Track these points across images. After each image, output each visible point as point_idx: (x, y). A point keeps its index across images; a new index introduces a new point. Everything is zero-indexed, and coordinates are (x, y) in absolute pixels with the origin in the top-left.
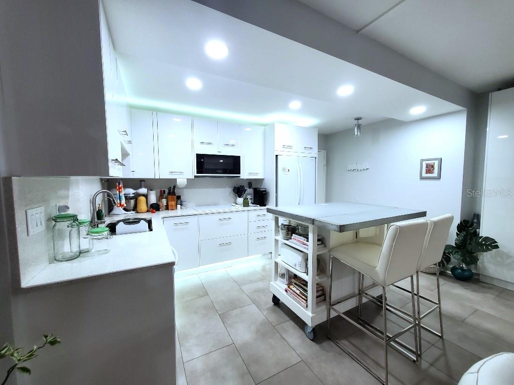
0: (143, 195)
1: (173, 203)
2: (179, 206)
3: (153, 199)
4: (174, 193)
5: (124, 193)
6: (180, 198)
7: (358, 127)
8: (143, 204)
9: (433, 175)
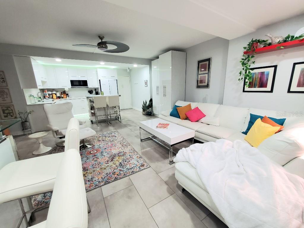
0: (55, 94)
1: (66, 96)
2: (68, 97)
3: (58, 95)
4: (65, 93)
5: (47, 93)
6: (67, 94)
7: (128, 69)
8: (55, 96)
9: (146, 85)
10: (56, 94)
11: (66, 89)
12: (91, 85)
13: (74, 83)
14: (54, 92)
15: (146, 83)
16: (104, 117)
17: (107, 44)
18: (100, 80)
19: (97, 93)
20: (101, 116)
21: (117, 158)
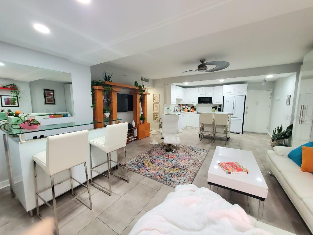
1: (193, 110)
2: (195, 111)
3: (189, 109)
4: (194, 108)
5: (182, 107)
6: (195, 109)
7: (264, 81)
8: (186, 110)
9: (288, 103)
10: (187, 108)
11: (195, 105)
12: (215, 102)
13: (201, 100)
14: (187, 107)
15: (289, 100)
16: (210, 133)
17: (206, 66)
18: (224, 97)
19: (219, 110)
20: (208, 131)
21: (175, 169)
